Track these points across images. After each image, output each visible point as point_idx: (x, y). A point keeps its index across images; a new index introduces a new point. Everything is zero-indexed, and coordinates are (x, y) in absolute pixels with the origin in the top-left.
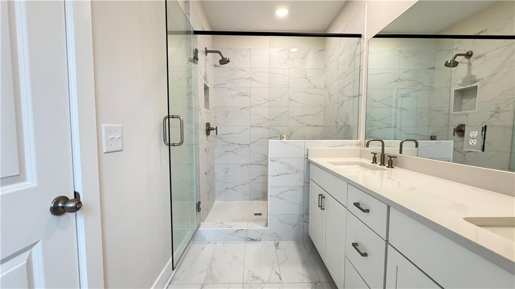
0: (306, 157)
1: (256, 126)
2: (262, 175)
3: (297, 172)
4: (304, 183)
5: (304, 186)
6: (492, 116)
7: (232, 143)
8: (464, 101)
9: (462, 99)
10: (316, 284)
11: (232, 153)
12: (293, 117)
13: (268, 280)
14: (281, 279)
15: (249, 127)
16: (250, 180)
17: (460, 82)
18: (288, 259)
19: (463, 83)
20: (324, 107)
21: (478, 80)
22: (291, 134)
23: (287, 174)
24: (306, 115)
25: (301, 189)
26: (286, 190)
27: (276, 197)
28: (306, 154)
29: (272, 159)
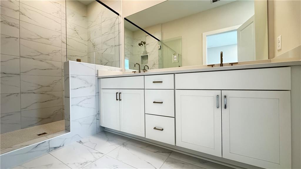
0: (96, 75)
1: (28, 58)
3: (91, 86)
4: (96, 93)
5: (96, 95)
6: (153, 66)
8: (143, 61)
9: (143, 60)
10: (123, 145)
13: (95, 159)
14: (103, 154)
15: (19, 57)
16: (21, 109)
17: (142, 53)
18: (96, 144)
19: (143, 53)
20: (88, 53)
21: (148, 53)
23: (85, 87)
24: (76, 56)
25: (94, 97)
26: (84, 99)
27: (77, 105)
28: (96, 74)
29: (73, 76)
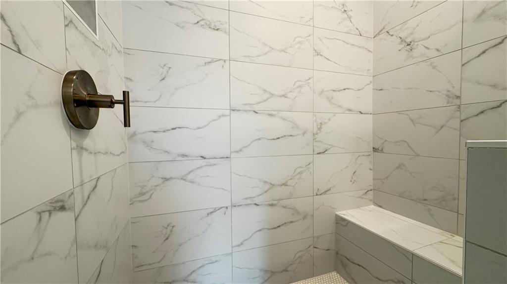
1: (245, 111)
2: (260, 230)
7: (184, 156)
11: (183, 182)
12: (322, 92)
15: (227, 112)
16: (234, 247)
22: (320, 129)
